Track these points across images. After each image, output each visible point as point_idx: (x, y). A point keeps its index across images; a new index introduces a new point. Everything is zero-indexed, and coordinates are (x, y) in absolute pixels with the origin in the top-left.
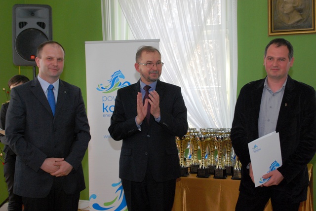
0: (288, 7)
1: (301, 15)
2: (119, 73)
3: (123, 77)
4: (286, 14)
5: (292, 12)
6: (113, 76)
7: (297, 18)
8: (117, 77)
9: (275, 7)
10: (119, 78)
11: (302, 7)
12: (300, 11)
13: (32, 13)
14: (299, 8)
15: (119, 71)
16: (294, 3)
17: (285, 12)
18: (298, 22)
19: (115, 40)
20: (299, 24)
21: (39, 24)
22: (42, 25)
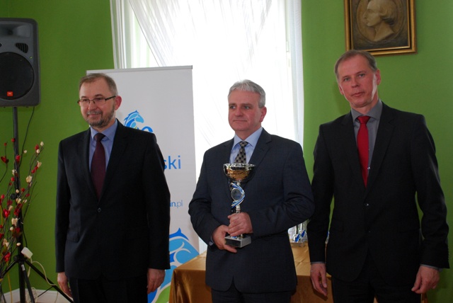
0: (373, 18)
1: (392, 28)
2: (135, 115)
3: (141, 120)
4: (371, 27)
5: (378, 24)
6: (127, 119)
7: (385, 32)
8: (133, 120)
9: (355, 17)
10: (135, 121)
11: (393, 17)
12: (390, 22)
13: (10, 31)
14: (389, 17)
15: (136, 112)
16: (381, 11)
17: (369, 25)
18: (387, 38)
19: (132, 67)
20: (389, 41)
21: (18, 45)
22: (23, 47)
